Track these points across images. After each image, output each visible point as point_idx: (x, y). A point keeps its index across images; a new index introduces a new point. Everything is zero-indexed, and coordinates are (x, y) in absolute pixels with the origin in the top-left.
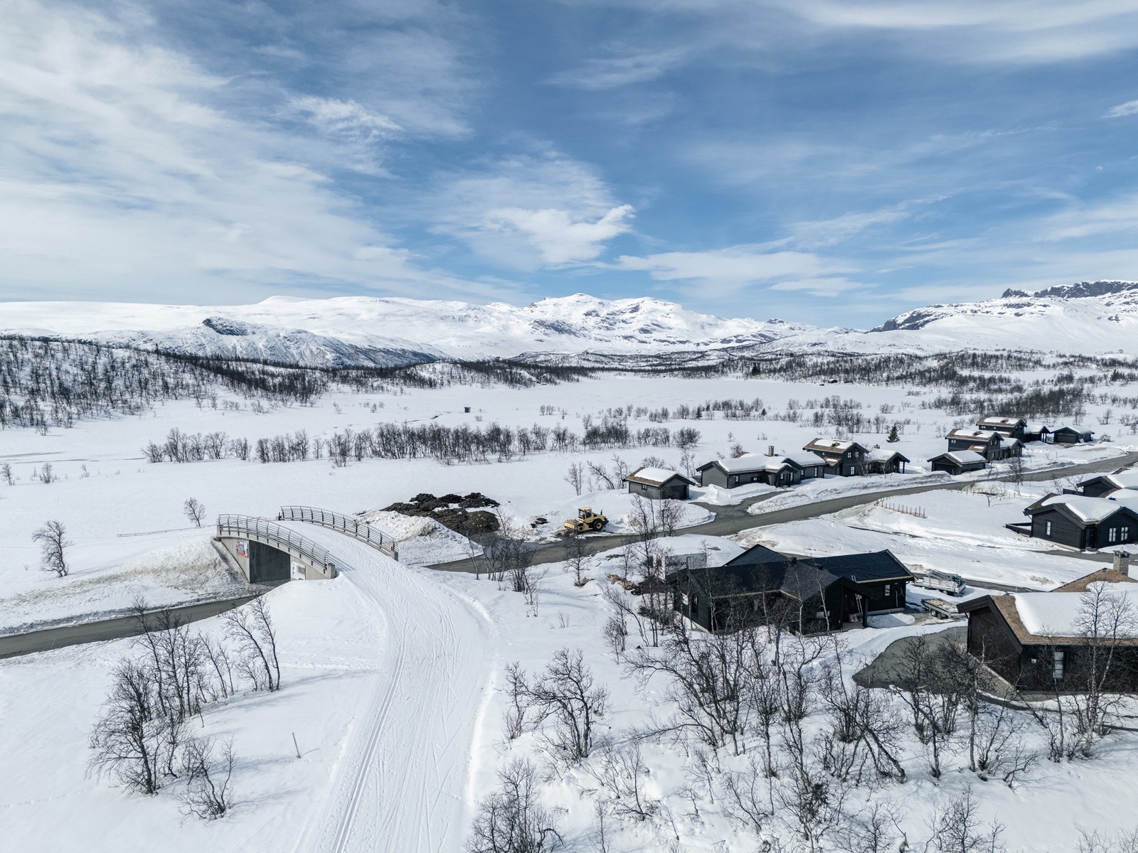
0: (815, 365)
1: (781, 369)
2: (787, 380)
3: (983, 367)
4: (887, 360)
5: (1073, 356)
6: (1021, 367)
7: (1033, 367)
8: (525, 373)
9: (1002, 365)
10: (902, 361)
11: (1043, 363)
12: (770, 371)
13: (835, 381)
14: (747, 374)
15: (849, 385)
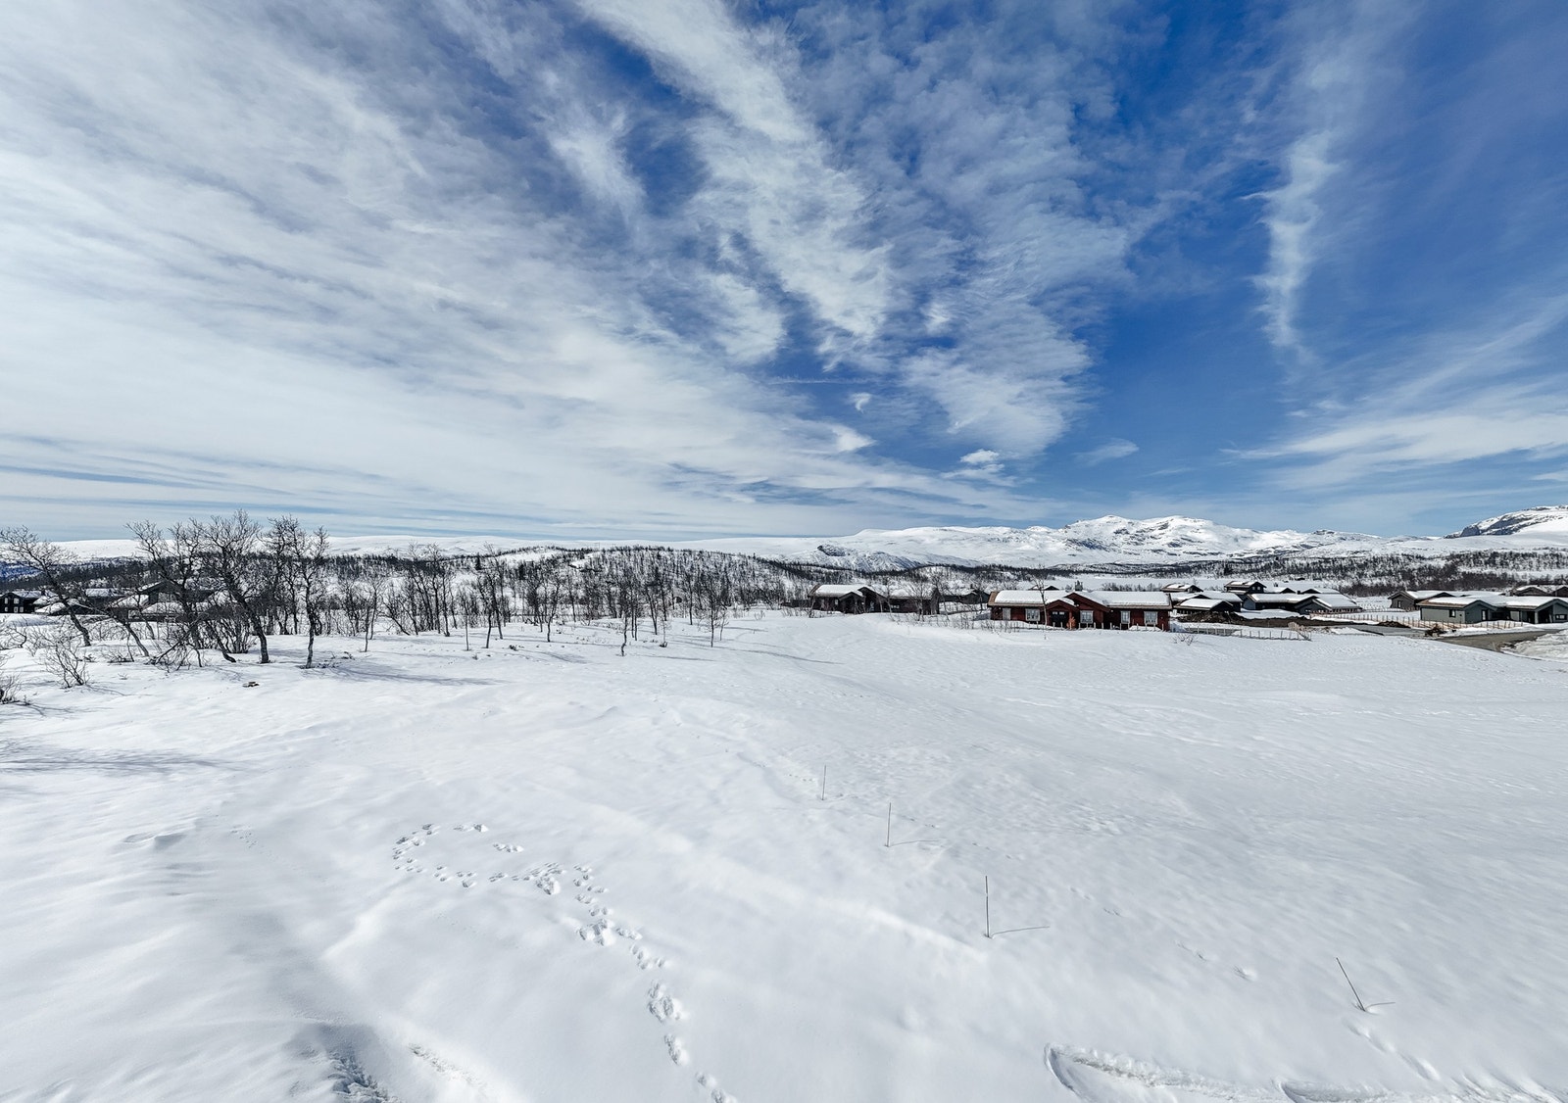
4: (1375, 560)
8: (1008, 574)
14: (1219, 575)
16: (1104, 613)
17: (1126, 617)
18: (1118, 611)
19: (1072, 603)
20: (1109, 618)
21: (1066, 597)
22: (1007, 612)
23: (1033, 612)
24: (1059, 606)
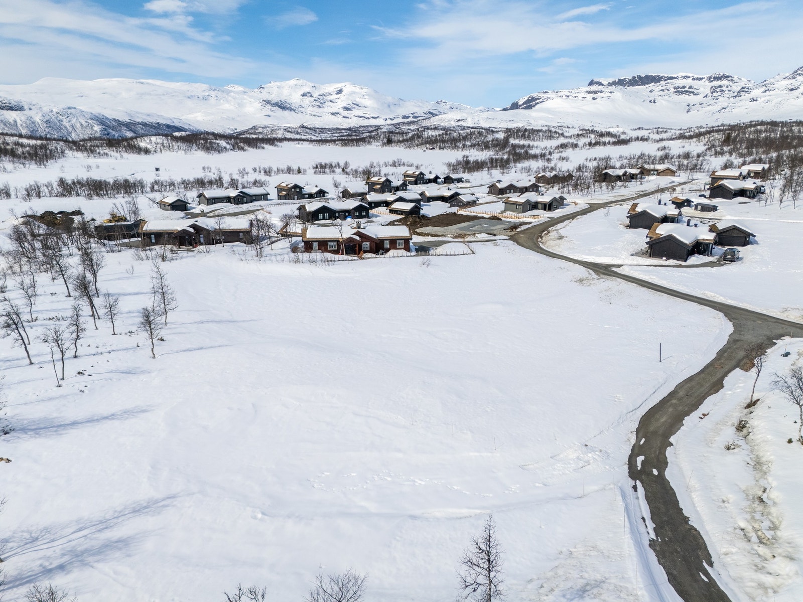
0: (428, 137)
1: (407, 140)
2: (406, 148)
3: (529, 137)
4: (473, 133)
5: (584, 130)
7: (558, 137)
8: (223, 143)
9: (540, 136)
10: (481, 134)
11: (566, 134)
12: (399, 141)
13: (433, 148)
14: (384, 144)
16: (376, 243)
17: (387, 245)
18: (382, 241)
19: (358, 238)
20: (378, 247)
21: (354, 234)
22: (315, 245)
23: (332, 244)
24: (350, 240)
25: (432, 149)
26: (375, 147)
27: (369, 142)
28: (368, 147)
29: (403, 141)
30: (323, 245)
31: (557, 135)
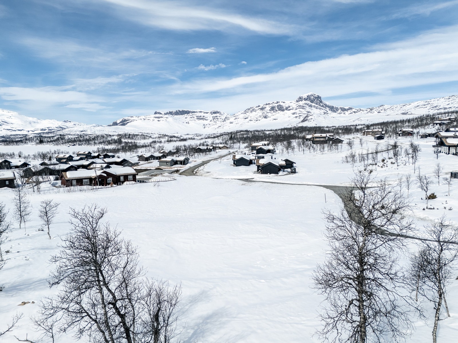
0: (69, 139)
1: (54, 141)
2: (55, 145)
3: (132, 138)
4: (98, 137)
6: (145, 138)
7: (149, 138)
9: (138, 138)
10: (103, 137)
11: (152, 137)
12: (48, 142)
13: (75, 145)
14: (37, 143)
15: (80, 146)
16: (116, 178)
17: (122, 178)
18: (119, 177)
19: (105, 175)
20: (117, 180)
21: (102, 173)
22: (74, 182)
23: (86, 180)
24: (100, 176)
25: (73, 145)
26: (31, 145)
27: (25, 142)
28: (25, 145)
29: (51, 141)
30: (80, 182)
31: (148, 137)
